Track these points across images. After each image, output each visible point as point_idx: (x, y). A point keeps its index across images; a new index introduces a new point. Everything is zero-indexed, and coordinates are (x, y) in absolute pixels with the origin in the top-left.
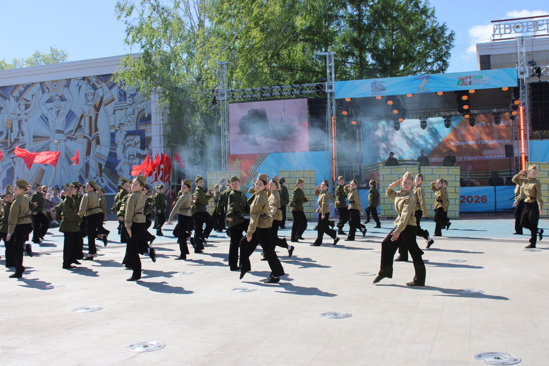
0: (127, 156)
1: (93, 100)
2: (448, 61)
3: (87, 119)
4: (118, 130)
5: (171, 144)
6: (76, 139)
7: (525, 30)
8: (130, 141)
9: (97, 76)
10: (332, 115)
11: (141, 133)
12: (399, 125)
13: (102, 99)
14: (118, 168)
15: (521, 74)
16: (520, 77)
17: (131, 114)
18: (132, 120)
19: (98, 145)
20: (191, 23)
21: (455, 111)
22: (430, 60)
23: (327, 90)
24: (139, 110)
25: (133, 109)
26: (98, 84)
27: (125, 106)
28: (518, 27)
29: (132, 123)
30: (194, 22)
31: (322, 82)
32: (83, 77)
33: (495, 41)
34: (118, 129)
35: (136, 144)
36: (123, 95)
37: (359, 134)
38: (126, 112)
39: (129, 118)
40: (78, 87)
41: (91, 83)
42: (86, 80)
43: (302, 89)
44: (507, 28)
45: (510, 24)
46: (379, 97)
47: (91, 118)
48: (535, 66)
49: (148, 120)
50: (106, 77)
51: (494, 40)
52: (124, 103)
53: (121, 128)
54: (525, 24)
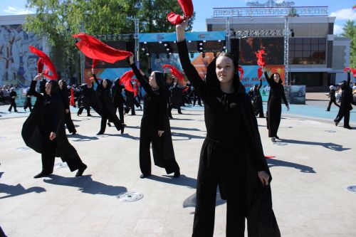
0: (30, 69)
1: (9, 38)
3: (6, 49)
7: (228, 14)
8: (31, 61)
10: (137, 50)
12: (169, 56)
13: (14, 38)
14: (24, 75)
16: (227, 36)
19: (13, 63)
21: (196, 50)
23: (135, 38)
24: (36, 44)
25: (32, 44)
26: (11, 30)
27: (27, 42)
28: (225, 12)
31: (132, 33)
32: (2, 25)
34: (24, 54)
35: (34, 63)
36: (26, 36)
37: (150, 60)
41: (7, 29)
42: (4, 28)
43: (122, 37)
45: (221, 10)
46: (161, 42)
47: (8, 48)
48: (233, 31)
50: (16, 26)
51: (214, 17)
53: (26, 54)
54: (228, 11)
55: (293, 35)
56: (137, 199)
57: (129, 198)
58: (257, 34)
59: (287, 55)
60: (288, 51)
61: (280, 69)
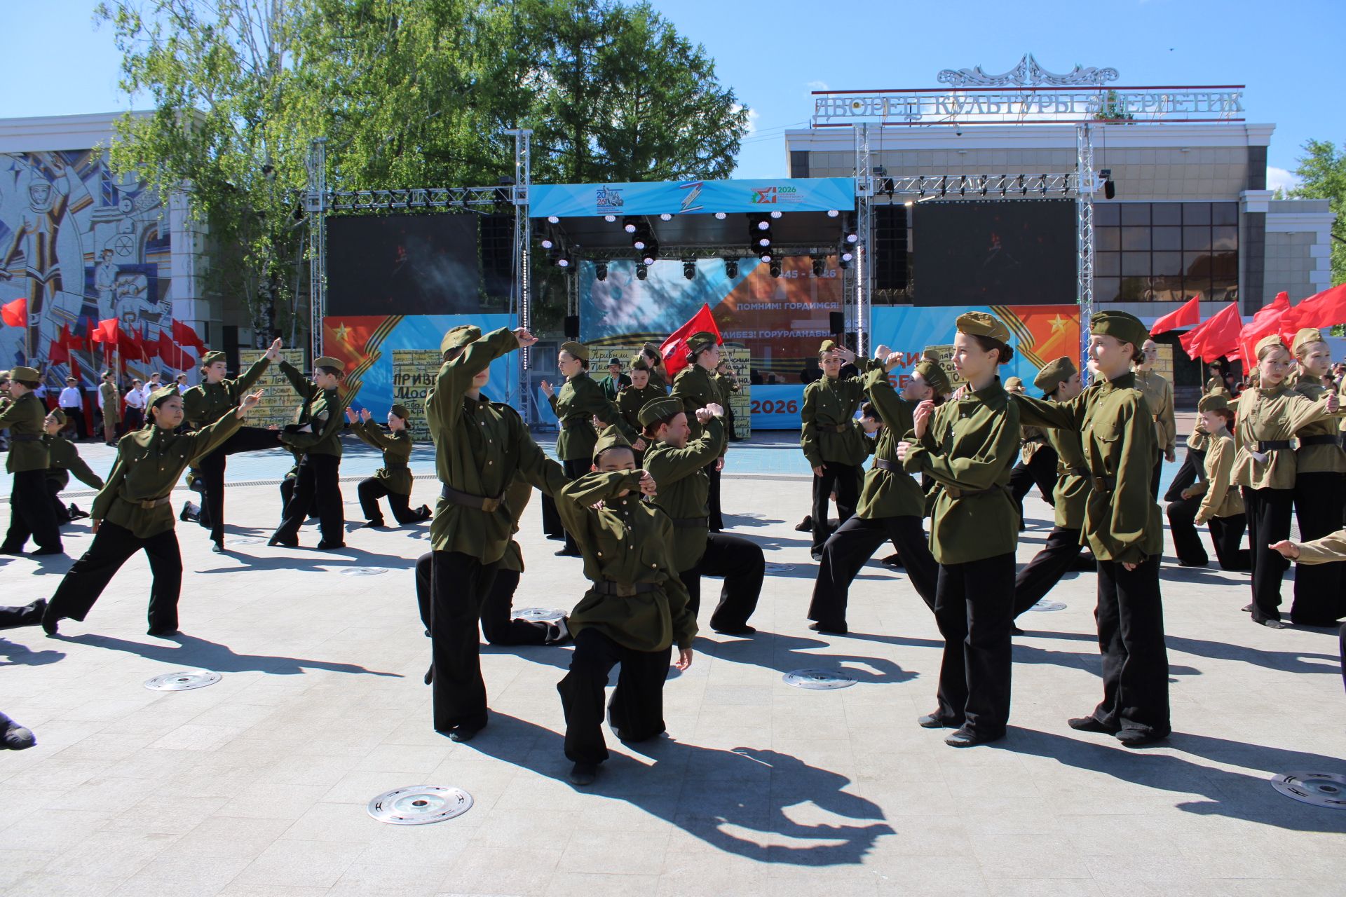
0: (120, 314)
1: (46, 200)
2: (735, 158)
3: (34, 239)
4: (100, 263)
5: (210, 293)
6: (9, 278)
7: (869, 112)
8: (127, 286)
9: (56, 152)
10: (523, 248)
11: (150, 271)
12: (646, 270)
13: (66, 198)
15: (862, 188)
16: (860, 193)
17: (128, 231)
18: (130, 244)
19: (58, 292)
20: (254, 58)
21: (745, 248)
22: (703, 154)
23: (516, 201)
24: (147, 223)
25: (132, 221)
26: (56, 169)
27: (113, 216)
28: (857, 105)
29: (130, 249)
30: (259, 57)
31: (505, 184)
32: (24, 153)
33: (818, 128)
34: (101, 260)
35: (138, 291)
36: (111, 194)
37: (573, 284)
38: (117, 227)
39: (125, 240)
40: (13, 173)
41: (42, 166)
42: (30, 161)
43: (468, 197)
44: (839, 106)
45: (844, 100)
46: (610, 218)
47: (41, 236)
48: (884, 177)
49: (165, 245)
50: (75, 156)
51: (816, 125)
52: (113, 210)
53: (107, 258)
54: (869, 101)
55: (1110, 190)
56: (445, 816)
57: (417, 811)
58: (973, 186)
59: (1086, 269)
60: (1090, 253)
61: (1062, 319)
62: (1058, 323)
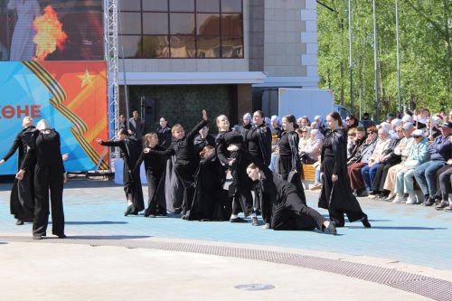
59: (111, 28)
60: (114, 13)
61: (90, 74)
62: (87, 78)
